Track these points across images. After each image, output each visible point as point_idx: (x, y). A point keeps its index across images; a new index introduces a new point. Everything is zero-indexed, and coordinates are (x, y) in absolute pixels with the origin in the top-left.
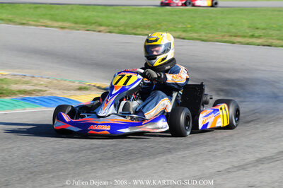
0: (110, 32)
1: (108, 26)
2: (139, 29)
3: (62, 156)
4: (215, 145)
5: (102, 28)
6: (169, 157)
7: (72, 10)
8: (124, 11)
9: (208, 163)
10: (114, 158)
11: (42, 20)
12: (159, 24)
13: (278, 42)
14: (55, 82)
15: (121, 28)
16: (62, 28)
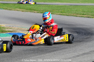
0: (38, 13)
1: (37, 11)
4: (70, 49)
5: (35, 11)
6: (55, 52)
8: (42, 6)
9: (67, 55)
10: (37, 53)
11: (16, 9)
12: (53, 10)
13: (91, 16)
14: (20, 28)
15: (41, 11)
16: (23, 11)
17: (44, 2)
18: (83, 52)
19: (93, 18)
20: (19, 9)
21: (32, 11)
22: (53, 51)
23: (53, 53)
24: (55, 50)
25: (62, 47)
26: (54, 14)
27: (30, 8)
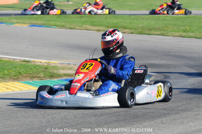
0: (132, 33)
1: (131, 29)
2: (152, 31)
3: (89, 119)
4: (198, 111)
5: (126, 31)
6: (164, 119)
7: (106, 18)
8: (143, 19)
9: (191, 124)
10: (124, 120)
11: (84, 26)
12: (166, 27)
15: (140, 30)
16: (98, 31)
20: (89, 27)
22: (160, 117)
23: (160, 120)
24: (165, 115)
25: (181, 108)
26: (168, 34)
27: (115, 24)
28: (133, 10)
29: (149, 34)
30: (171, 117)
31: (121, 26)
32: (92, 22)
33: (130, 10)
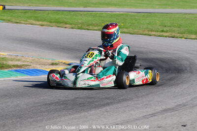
0: (72, 28)
1: (71, 24)
2: (91, 26)
4: (137, 101)
5: (67, 26)
6: (108, 108)
7: (48, 14)
8: (81, 15)
9: (133, 112)
11: (29, 20)
12: (103, 23)
13: (178, 35)
14: (37, 60)
15: (79, 26)
16: (42, 25)
17: (84, 7)
18: (164, 107)
19: (181, 38)
20: (34, 22)
21: (61, 25)
22: (104, 105)
23: (104, 108)
24: (108, 104)
25: (122, 98)
27: (56, 19)
28: (72, 7)
29: (88, 30)
30: (114, 106)
31: (62, 21)
32: (36, 17)
33: (69, 6)
